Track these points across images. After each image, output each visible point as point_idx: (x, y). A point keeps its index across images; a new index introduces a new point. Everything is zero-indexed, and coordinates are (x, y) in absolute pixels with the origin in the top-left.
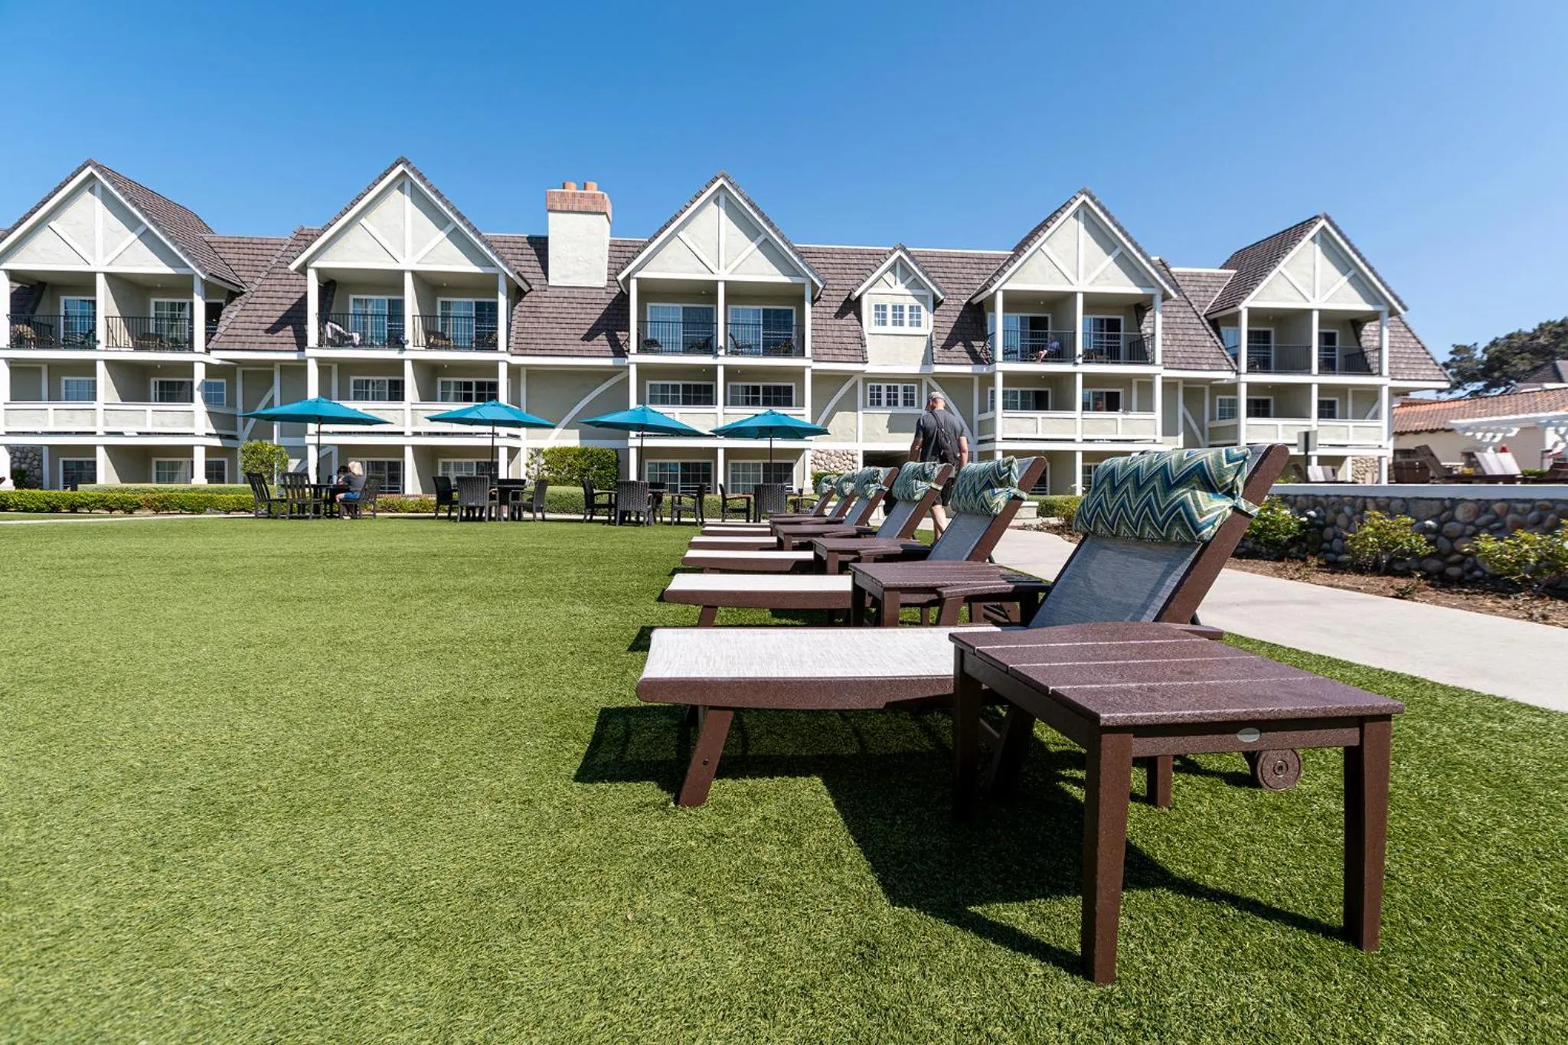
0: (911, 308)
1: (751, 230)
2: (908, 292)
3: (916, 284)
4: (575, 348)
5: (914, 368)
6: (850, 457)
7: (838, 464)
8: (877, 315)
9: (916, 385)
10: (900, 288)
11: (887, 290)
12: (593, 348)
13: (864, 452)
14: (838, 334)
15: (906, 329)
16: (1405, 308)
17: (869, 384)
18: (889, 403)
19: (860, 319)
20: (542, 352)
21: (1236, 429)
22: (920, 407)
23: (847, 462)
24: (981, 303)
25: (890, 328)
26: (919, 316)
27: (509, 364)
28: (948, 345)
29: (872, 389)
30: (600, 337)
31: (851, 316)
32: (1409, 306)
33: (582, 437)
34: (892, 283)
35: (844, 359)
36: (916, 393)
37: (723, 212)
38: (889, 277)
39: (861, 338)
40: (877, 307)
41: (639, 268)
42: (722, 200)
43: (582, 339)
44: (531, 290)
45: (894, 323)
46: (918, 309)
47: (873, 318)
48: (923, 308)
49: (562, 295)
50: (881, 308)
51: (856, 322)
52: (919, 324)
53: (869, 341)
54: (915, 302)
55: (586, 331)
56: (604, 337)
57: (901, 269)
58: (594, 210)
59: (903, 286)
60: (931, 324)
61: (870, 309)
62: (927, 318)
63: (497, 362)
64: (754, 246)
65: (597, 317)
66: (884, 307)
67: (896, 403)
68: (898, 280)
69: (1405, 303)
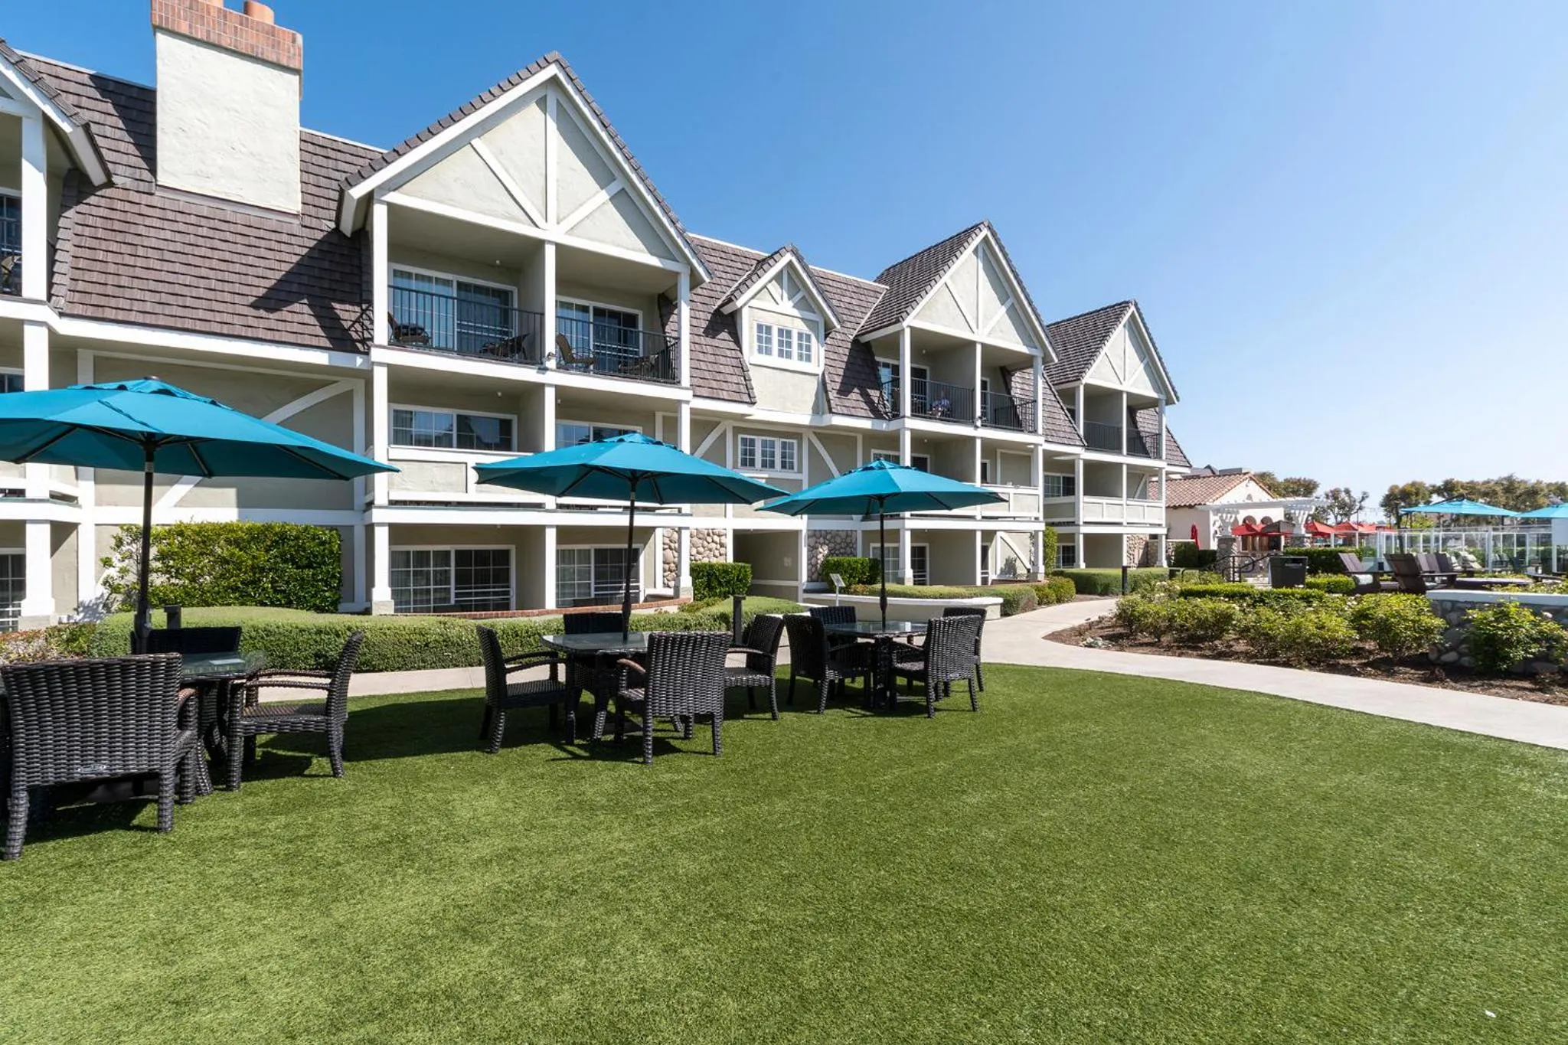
0: (800, 335)
1: (603, 169)
2: (796, 312)
3: (806, 304)
4: (236, 320)
5: (802, 416)
6: (716, 539)
7: (701, 549)
8: (760, 339)
9: (795, 441)
10: (787, 306)
11: (771, 306)
12: (281, 326)
13: (735, 531)
14: (712, 358)
15: (794, 363)
16: (1178, 401)
17: (740, 436)
18: (764, 465)
19: (737, 341)
20: (149, 319)
21: (1073, 508)
22: (800, 471)
23: (713, 546)
24: (868, 344)
25: (774, 360)
26: (808, 348)
27: (53, 335)
28: (844, 391)
29: (744, 440)
30: (296, 307)
31: (724, 335)
32: (1181, 398)
33: (242, 503)
34: (778, 298)
35: (725, 395)
36: (795, 452)
37: (552, 125)
38: (774, 287)
39: (743, 369)
40: (760, 327)
41: (395, 184)
42: (551, 103)
43: (254, 306)
44: (110, 184)
45: (781, 354)
46: (808, 337)
47: (756, 344)
48: (813, 339)
49: (194, 210)
50: (764, 330)
51: (732, 345)
52: (809, 359)
53: (753, 373)
54: (805, 329)
55: (261, 292)
56: (306, 309)
57: (791, 280)
58: (273, 58)
59: (791, 304)
60: (823, 361)
61: (751, 328)
62: (818, 350)
63: (20, 324)
64: (604, 196)
65: (287, 267)
66: (769, 329)
67: (772, 465)
68: (785, 295)
69: (1179, 394)
